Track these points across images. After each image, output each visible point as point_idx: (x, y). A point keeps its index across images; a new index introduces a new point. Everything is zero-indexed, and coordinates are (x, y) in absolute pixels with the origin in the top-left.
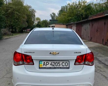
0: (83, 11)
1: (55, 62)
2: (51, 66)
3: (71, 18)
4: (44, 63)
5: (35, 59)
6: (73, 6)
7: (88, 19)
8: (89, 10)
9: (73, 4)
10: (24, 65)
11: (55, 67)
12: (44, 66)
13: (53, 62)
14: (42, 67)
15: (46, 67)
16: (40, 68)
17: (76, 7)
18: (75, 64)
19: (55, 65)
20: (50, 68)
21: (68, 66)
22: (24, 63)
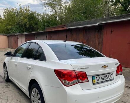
0: (26, 20)
1: (104, 75)
2: (102, 80)
3: (11, 27)
4: (96, 78)
5: (88, 76)
6: (13, 12)
7: (45, 31)
8: (32, 19)
9: (13, 10)
10: (78, 84)
11: (105, 81)
12: (97, 82)
13: (103, 76)
14: (96, 82)
15: (98, 82)
16: (93, 84)
17: (16, 14)
18: (116, 75)
19: (104, 79)
20: (102, 82)
21: (112, 78)
22: (78, 81)
